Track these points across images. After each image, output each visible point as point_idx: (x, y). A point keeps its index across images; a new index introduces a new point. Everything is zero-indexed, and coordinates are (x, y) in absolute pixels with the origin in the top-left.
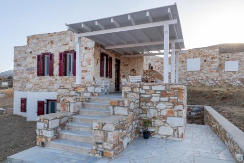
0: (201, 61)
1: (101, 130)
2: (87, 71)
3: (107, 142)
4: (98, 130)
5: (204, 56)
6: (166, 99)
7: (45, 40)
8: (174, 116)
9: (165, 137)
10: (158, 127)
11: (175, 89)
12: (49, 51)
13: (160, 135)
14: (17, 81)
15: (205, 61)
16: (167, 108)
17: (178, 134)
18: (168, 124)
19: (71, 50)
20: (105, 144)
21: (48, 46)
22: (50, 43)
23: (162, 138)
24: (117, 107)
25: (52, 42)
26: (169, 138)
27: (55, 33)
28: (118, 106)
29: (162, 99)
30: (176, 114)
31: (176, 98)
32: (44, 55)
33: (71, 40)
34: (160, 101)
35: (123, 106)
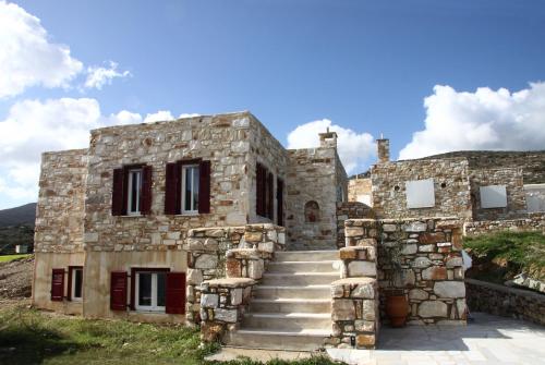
0: (436, 184)
1: (349, 298)
2: (231, 203)
3: (362, 319)
4: (343, 297)
5: (440, 175)
6: (429, 248)
7: (133, 137)
8: (447, 280)
9: (432, 321)
10: (419, 304)
11: (446, 227)
12: (141, 161)
13: (421, 318)
14: (42, 229)
15: (444, 185)
16: (432, 265)
17: (457, 312)
18: (438, 297)
19: (194, 157)
20: (357, 322)
21: (141, 151)
22: (145, 145)
23: (427, 324)
24: (353, 263)
25: (149, 142)
26: (440, 323)
27: (157, 123)
28: (357, 259)
29: (423, 248)
30: (450, 274)
31: (449, 244)
32: (127, 168)
33: (195, 139)
34: (418, 252)
35: (367, 259)
